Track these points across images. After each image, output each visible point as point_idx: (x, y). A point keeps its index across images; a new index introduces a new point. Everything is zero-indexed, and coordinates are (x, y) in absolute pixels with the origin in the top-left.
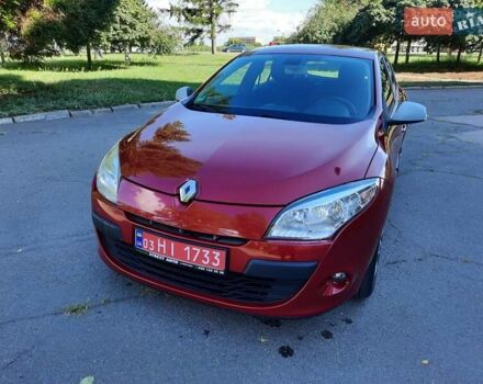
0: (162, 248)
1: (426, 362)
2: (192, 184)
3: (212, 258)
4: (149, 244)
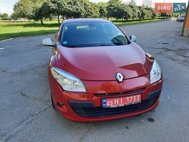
0: (116, 102)
2: (119, 74)
3: (136, 98)
4: (110, 103)
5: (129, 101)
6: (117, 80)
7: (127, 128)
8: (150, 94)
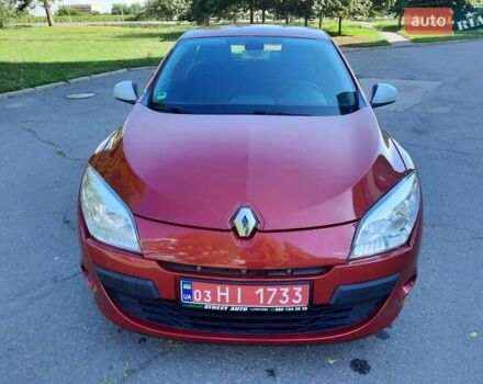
0: (223, 298)
1: (474, 334)
2: (246, 212)
3: (292, 295)
4: (204, 295)
5: (266, 299)
6: (234, 229)
7: (271, 373)
8: (344, 288)
